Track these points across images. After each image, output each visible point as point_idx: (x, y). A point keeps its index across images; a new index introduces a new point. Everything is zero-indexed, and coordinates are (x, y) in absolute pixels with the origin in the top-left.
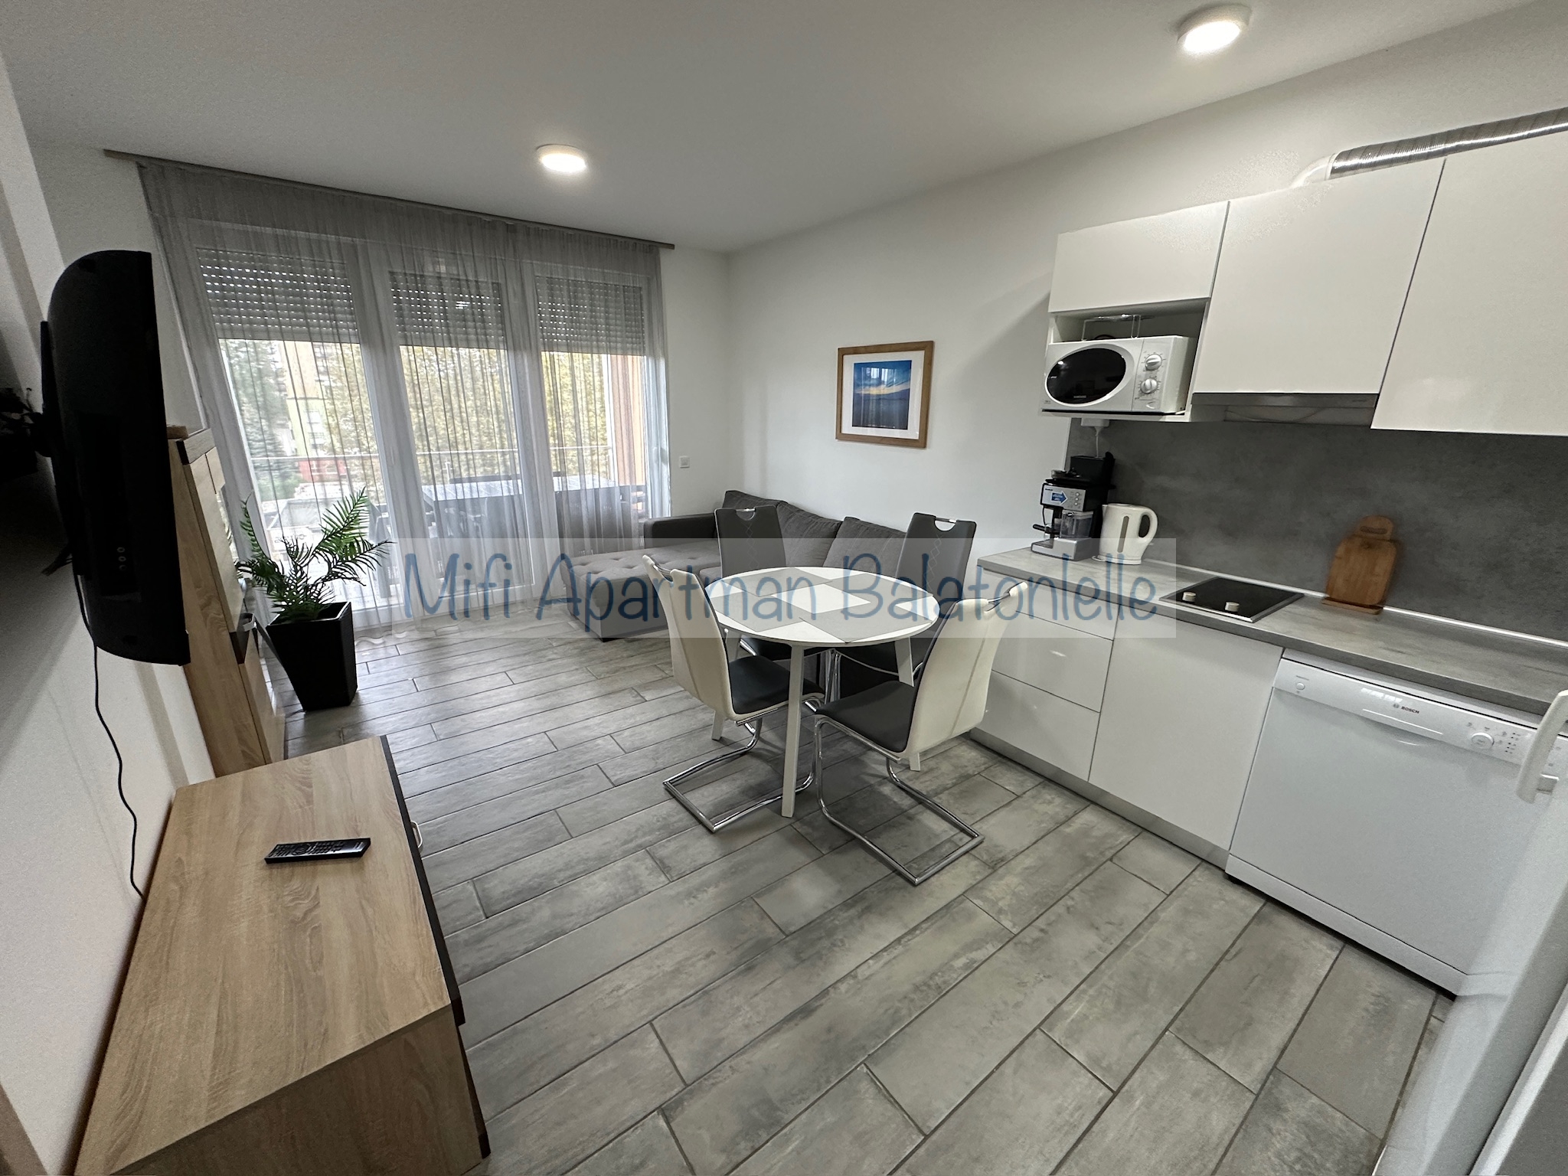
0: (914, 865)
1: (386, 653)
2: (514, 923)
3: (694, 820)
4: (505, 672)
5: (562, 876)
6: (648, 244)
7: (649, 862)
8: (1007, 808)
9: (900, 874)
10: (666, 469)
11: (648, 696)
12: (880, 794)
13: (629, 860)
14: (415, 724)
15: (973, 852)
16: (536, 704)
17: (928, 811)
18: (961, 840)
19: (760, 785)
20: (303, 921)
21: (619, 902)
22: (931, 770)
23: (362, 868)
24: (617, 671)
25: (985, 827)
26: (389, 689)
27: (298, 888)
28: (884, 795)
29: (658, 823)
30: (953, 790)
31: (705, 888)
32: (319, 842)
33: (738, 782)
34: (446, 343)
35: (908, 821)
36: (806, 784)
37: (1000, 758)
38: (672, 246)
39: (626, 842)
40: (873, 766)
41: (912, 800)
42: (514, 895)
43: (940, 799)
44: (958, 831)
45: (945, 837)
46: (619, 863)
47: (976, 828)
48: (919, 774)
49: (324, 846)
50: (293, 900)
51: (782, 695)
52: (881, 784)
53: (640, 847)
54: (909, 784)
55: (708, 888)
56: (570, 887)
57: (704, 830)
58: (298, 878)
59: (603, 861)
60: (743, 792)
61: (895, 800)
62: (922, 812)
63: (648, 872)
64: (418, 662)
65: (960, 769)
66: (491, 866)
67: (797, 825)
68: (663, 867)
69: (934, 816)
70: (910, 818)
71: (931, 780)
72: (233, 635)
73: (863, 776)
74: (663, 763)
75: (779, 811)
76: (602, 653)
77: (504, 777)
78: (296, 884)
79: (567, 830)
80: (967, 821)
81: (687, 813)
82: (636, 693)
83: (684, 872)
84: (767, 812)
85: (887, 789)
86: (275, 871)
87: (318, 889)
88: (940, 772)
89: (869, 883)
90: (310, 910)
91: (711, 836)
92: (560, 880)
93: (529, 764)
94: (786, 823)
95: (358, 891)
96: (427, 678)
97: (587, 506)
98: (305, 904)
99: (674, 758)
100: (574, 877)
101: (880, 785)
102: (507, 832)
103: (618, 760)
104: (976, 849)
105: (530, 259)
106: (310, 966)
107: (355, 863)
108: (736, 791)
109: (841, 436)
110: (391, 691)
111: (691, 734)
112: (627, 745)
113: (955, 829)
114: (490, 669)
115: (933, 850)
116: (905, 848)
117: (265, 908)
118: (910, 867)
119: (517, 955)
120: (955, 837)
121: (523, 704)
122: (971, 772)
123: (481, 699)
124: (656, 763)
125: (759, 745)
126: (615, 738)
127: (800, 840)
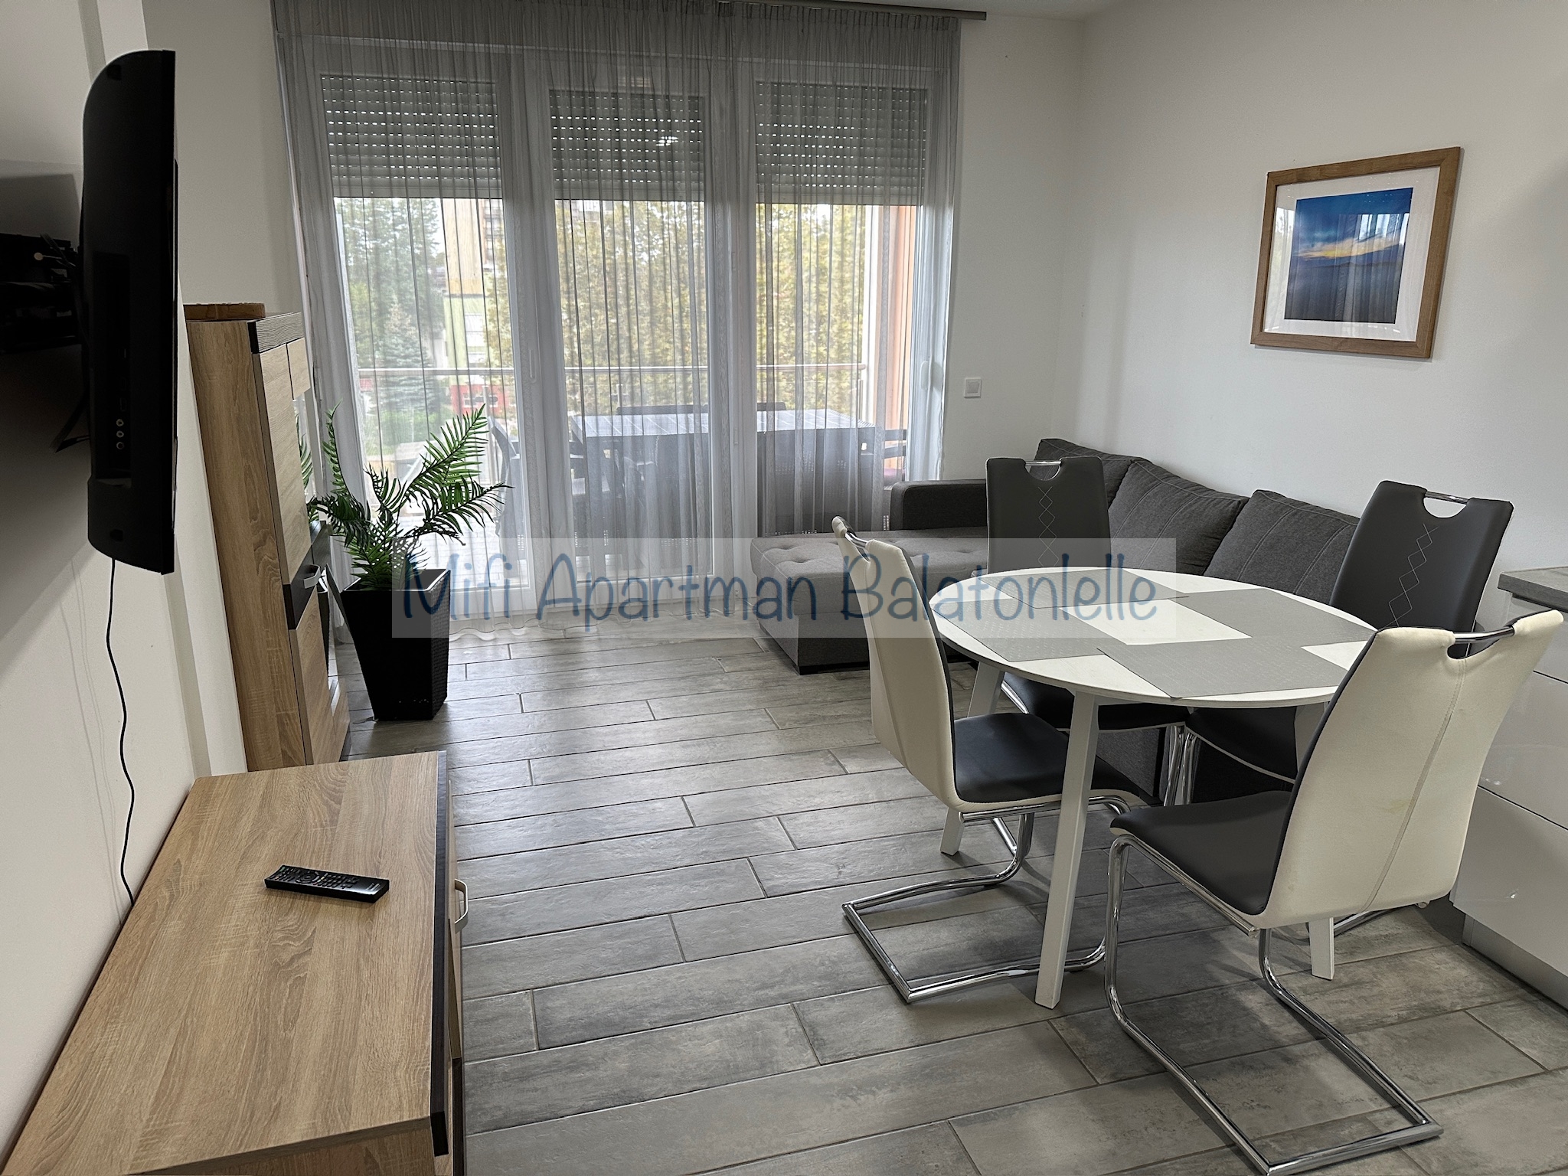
0: (1273, 1145)
1: (495, 654)
2: (574, 1066)
3: (881, 976)
4: (646, 700)
5: (657, 1014)
6: (940, 15)
7: (793, 1024)
8: (1513, 1089)
9: (1240, 1152)
10: (939, 399)
11: (851, 767)
12: (1237, 1004)
13: (761, 1015)
14: (509, 757)
15: (1409, 1151)
16: (678, 753)
17: (1331, 1058)
18: (1389, 1123)
19: (1009, 943)
20: (289, 966)
21: (732, 1073)
22: (1358, 984)
23: (372, 916)
24: (812, 721)
25: (1449, 1113)
26: (486, 704)
27: (293, 925)
28: (1245, 1009)
29: (822, 968)
30: (1394, 1030)
31: (874, 1088)
32: (329, 873)
33: (971, 932)
34: (617, 194)
35: (1284, 1064)
36: (1092, 959)
37: (1522, 991)
38: (982, 15)
39: (764, 986)
40: (1236, 953)
41: (1303, 1030)
42: (584, 1027)
43: (1364, 1039)
44: (1387, 1106)
45: (1354, 1111)
46: (746, 1017)
47: (1425, 1108)
48: (1328, 985)
49: (334, 879)
50: (284, 938)
51: (1052, 783)
52: (1242, 987)
53: (786, 998)
54: (1303, 999)
55: (880, 1089)
56: (665, 1035)
57: (895, 996)
58: (297, 910)
59: (723, 1007)
60: (976, 949)
61: (1266, 1021)
62: (1318, 1056)
63: (787, 1040)
64: (532, 672)
65: (1423, 995)
66: (562, 978)
67: (1060, 1024)
68: (812, 1037)
69: (1341, 1069)
70: (1288, 1060)
71: (1352, 1003)
72: (287, 589)
73: (1210, 967)
74: (851, 875)
75: (1031, 994)
76: (795, 692)
77: (610, 853)
78: (292, 920)
79: (681, 950)
80: (1414, 1093)
81: (872, 962)
82: (833, 759)
83: (845, 1054)
84: (1009, 990)
85: (1255, 1001)
86: (273, 898)
87: (314, 932)
88: (1376, 990)
89: (1175, 1154)
90: (300, 956)
91: (905, 1009)
92: (653, 1020)
93: (649, 839)
94: (1039, 1015)
95: (359, 945)
96: (539, 695)
97: (804, 457)
98: (296, 946)
99: (871, 871)
100: (674, 1021)
101: (1238, 990)
102: (596, 933)
103: (783, 857)
104: (1419, 1147)
105: (751, 55)
106: (281, 1023)
107: (366, 909)
108: (964, 945)
109: (1262, 338)
110: (489, 707)
111: (908, 837)
112: (802, 835)
113: (1380, 1100)
114: (626, 694)
115: (1322, 1127)
116: (1264, 1111)
117: (252, 943)
118: (1267, 1145)
119: (568, 1112)
120: (1378, 1115)
121: (661, 751)
122: (1447, 1004)
123: (606, 735)
124: (840, 873)
125: (1020, 876)
126: (785, 823)
127: (1062, 1051)
